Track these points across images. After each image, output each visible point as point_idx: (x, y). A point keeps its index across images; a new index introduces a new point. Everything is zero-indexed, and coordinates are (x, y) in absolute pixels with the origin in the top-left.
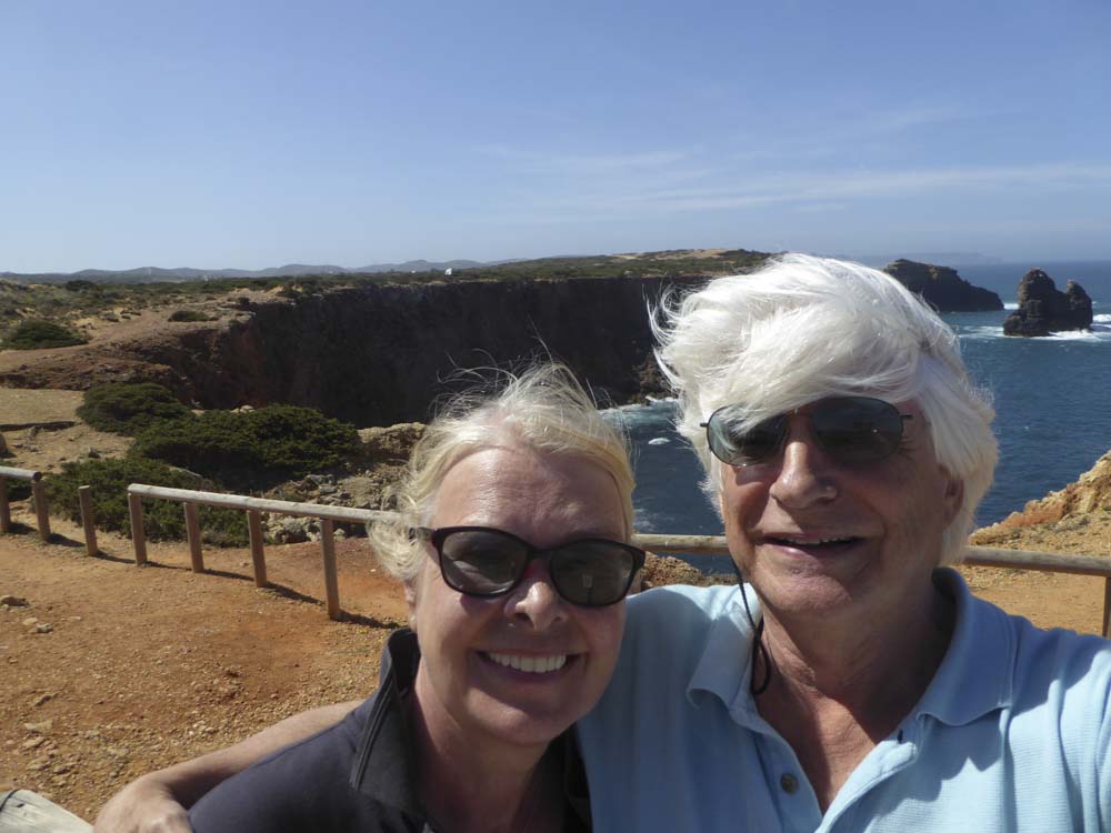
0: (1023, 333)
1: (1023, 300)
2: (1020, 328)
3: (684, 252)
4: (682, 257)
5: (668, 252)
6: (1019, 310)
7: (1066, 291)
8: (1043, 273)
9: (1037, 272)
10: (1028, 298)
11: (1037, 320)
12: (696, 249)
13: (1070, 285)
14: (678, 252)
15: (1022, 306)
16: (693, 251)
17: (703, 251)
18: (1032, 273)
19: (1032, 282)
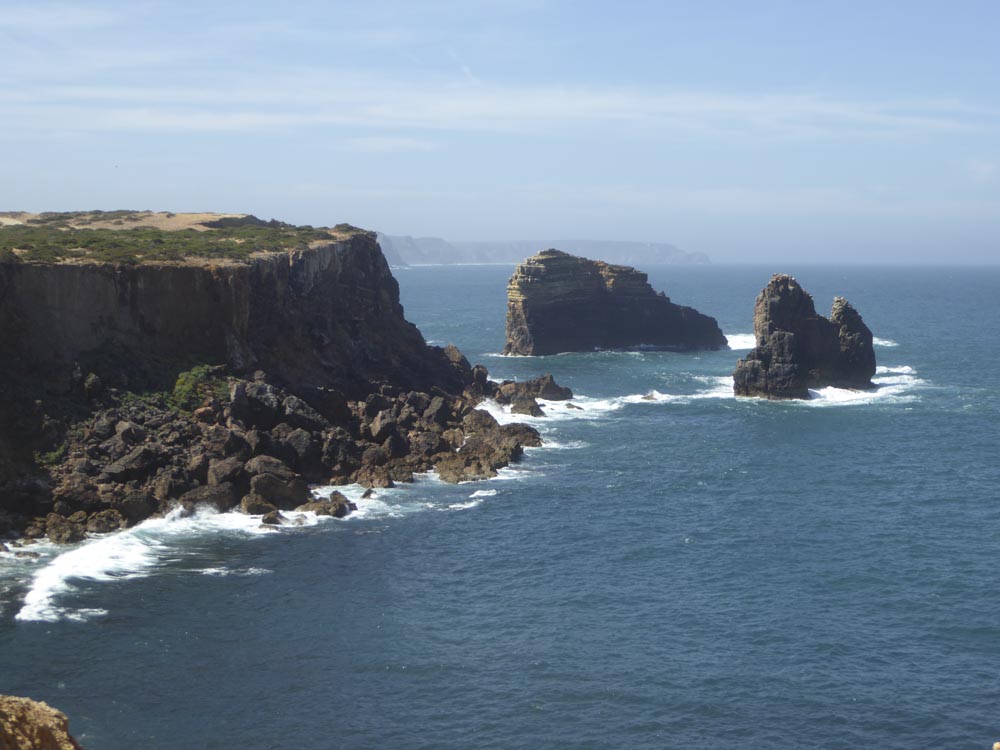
0: (765, 391)
1: (763, 332)
2: (761, 382)
3: (131, 215)
4: (128, 226)
5: (97, 215)
6: (758, 350)
7: (831, 316)
8: (794, 283)
9: (785, 281)
10: (772, 329)
11: (788, 367)
12: (156, 210)
13: (836, 306)
14: (118, 215)
15: (763, 342)
16: (149, 213)
17: (170, 215)
18: (776, 284)
19: (777, 299)
